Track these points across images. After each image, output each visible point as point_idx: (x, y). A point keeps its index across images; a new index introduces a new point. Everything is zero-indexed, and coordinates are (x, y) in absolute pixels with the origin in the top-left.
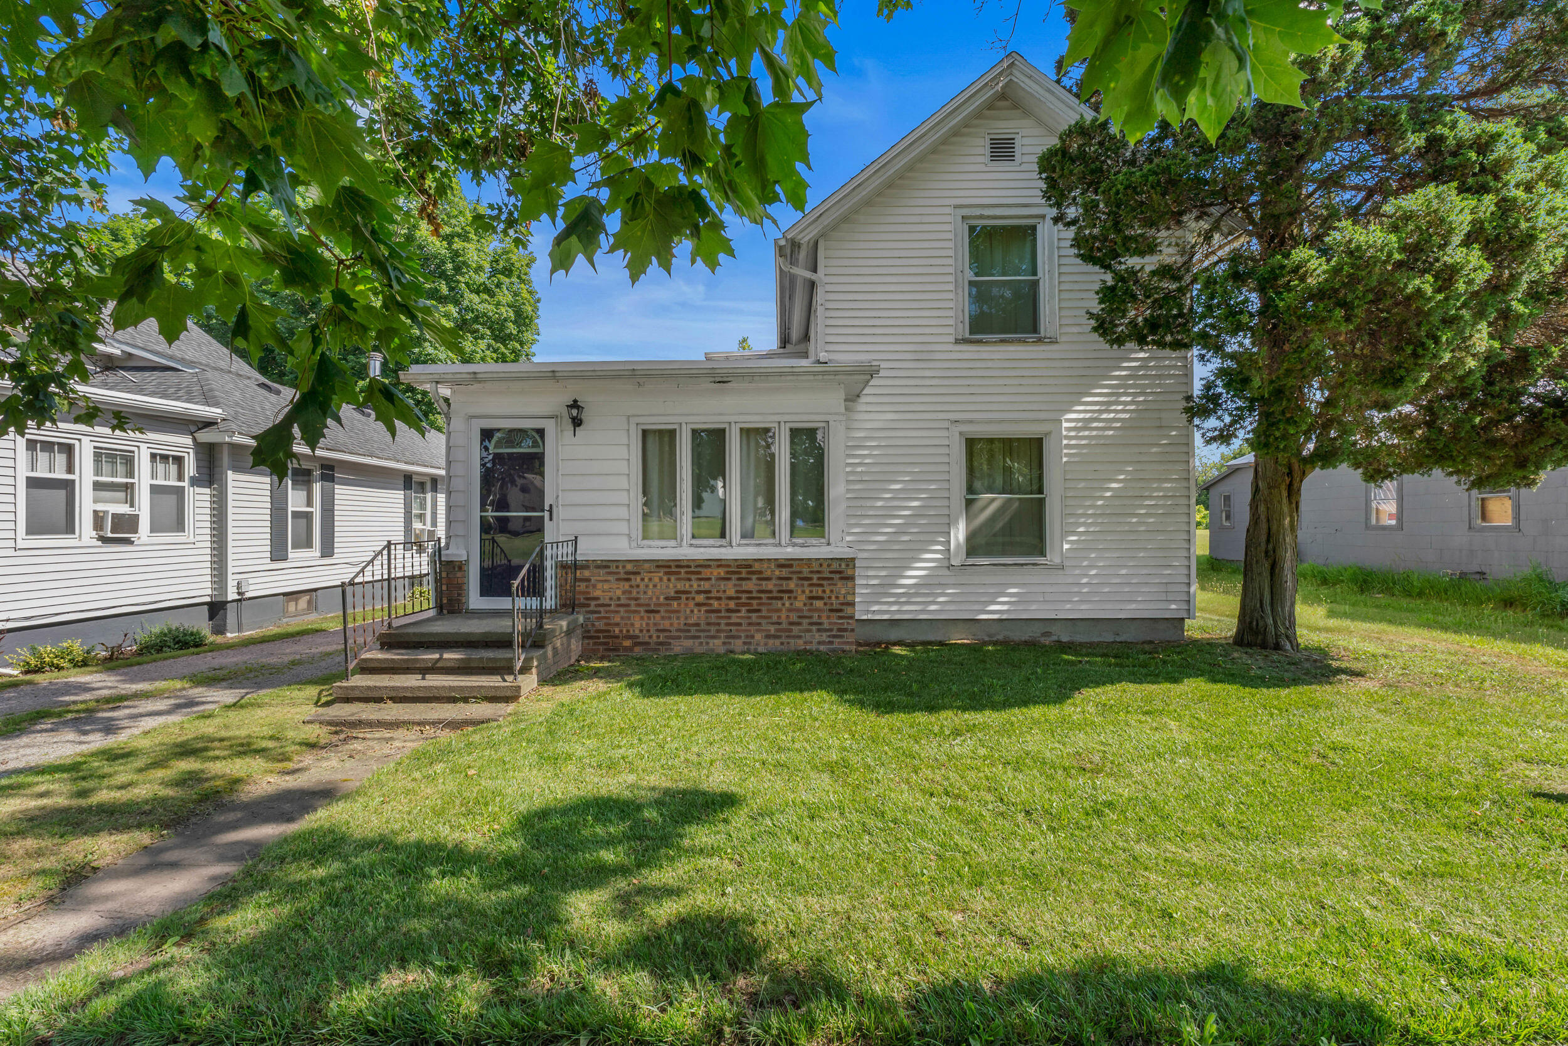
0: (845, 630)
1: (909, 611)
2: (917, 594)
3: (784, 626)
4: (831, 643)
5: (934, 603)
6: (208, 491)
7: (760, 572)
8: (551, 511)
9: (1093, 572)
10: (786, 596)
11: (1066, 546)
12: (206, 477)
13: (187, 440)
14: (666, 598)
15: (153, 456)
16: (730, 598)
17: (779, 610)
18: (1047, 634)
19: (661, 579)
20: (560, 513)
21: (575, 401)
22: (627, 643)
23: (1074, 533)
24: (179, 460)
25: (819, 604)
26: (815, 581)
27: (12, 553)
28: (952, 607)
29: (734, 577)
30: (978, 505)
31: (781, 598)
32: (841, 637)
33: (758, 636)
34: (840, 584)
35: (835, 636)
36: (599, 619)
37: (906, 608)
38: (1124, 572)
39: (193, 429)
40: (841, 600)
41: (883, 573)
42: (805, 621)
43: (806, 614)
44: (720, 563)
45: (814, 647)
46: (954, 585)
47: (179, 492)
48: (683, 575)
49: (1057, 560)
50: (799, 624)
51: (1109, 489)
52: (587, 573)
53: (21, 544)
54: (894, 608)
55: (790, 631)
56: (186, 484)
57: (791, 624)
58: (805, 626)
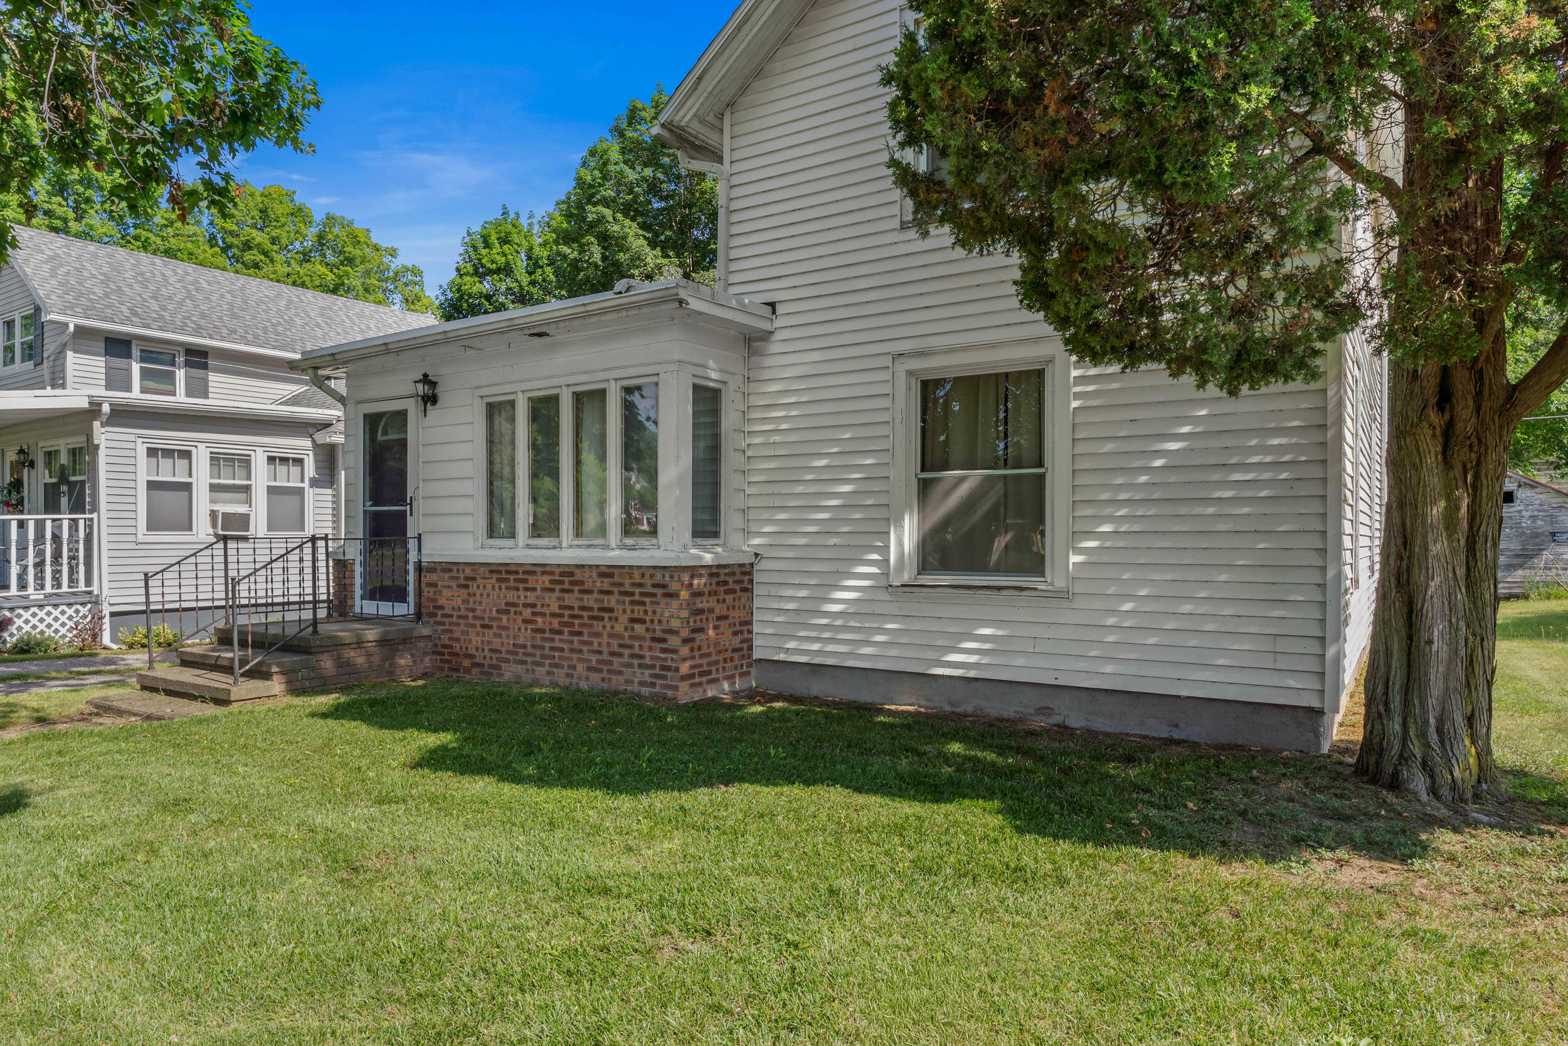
0: (668, 669)
1: (833, 652)
2: (844, 628)
3: (605, 656)
4: (653, 685)
5: (867, 643)
6: (329, 491)
7: (582, 583)
8: (411, 504)
9: (1128, 606)
10: (606, 615)
11: (1075, 559)
12: (328, 478)
13: (307, 443)
14: (498, 611)
15: (271, 460)
16: (553, 615)
17: (598, 635)
18: (1045, 711)
19: (493, 588)
20: (420, 506)
21: (426, 376)
22: (466, 663)
23: (1090, 534)
24: (299, 462)
25: (639, 629)
26: (637, 597)
27: (133, 546)
28: (893, 652)
29: (557, 587)
30: (938, 491)
31: (602, 619)
32: (664, 677)
33: (580, 667)
34: (663, 601)
35: (657, 676)
36: (444, 631)
37: (831, 648)
38: (1187, 608)
39: (311, 430)
40: (664, 627)
41: (803, 593)
42: (626, 652)
43: (627, 641)
44: (544, 569)
45: (635, 688)
46: (895, 617)
47: (300, 492)
48: (512, 584)
49: (1060, 583)
50: (620, 655)
51: (1158, 453)
52: (434, 577)
53: (141, 538)
54: (816, 647)
55: (611, 663)
56: (306, 485)
57: (612, 654)
58: (626, 659)
